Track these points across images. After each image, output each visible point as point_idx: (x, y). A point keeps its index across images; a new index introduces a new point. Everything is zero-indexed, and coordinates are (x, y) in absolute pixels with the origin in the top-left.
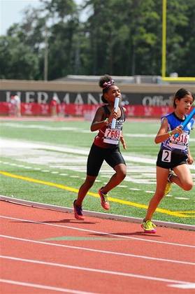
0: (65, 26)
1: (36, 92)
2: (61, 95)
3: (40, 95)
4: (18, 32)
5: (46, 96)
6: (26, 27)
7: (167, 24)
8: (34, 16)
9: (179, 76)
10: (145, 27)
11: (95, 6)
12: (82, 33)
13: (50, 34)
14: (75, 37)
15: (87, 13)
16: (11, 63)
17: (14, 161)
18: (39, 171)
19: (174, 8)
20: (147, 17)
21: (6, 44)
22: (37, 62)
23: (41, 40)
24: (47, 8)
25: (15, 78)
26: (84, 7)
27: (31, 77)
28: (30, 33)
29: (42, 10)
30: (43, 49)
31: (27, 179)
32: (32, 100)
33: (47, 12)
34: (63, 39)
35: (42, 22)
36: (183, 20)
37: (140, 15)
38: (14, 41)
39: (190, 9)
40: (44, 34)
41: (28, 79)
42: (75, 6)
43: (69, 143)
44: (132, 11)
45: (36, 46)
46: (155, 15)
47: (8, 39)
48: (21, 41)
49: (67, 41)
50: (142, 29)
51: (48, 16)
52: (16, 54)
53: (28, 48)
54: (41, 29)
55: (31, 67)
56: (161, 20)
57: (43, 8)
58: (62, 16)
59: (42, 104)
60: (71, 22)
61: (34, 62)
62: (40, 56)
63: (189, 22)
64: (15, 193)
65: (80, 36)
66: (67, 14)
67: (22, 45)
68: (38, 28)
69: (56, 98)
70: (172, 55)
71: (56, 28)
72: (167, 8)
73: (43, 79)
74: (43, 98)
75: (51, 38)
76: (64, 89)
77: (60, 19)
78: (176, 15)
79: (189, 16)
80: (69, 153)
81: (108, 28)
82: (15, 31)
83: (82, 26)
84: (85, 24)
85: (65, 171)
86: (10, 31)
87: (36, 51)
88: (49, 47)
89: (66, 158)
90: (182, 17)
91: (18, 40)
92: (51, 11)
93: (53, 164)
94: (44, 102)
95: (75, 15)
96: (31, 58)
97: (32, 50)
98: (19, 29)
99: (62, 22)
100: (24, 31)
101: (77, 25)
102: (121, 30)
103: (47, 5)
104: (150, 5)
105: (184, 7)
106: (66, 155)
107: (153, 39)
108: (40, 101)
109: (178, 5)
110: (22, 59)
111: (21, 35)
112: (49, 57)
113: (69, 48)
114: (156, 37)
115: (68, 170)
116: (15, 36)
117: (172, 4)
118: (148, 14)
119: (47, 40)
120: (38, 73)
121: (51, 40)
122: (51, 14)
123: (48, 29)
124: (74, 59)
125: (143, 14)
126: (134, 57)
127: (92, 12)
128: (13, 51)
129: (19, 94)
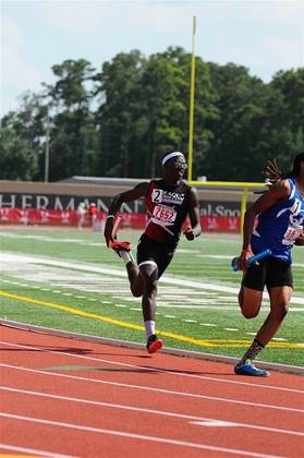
0: (70, 116)
1: (34, 196)
2: (65, 199)
3: (39, 198)
4: (14, 123)
5: (46, 200)
6: (25, 116)
7: (195, 116)
8: (34, 103)
9: (208, 180)
10: (168, 119)
11: (107, 94)
12: (92, 125)
13: (53, 125)
14: (83, 130)
15: (99, 101)
17: (7, 278)
18: (38, 290)
19: (204, 98)
20: (170, 108)
22: (36, 158)
23: (42, 133)
24: (50, 94)
25: (8, 178)
26: (95, 94)
27: (28, 176)
28: (28, 125)
29: (44, 97)
30: (45, 144)
31: (23, 298)
32: (29, 205)
33: (50, 99)
34: (68, 132)
35: (44, 111)
36: (215, 112)
37: (162, 106)
38: (8, 133)
39: (223, 99)
40: (46, 125)
41: (24, 179)
42: (85, 92)
43: (73, 258)
44: (153, 99)
45: (36, 140)
46: (180, 105)
47: (2, 130)
48: (18, 134)
49: (73, 134)
50: (164, 122)
51: (51, 104)
52: (11, 148)
53: (26, 142)
54: (43, 120)
55: (28, 165)
56: (188, 112)
57: (46, 94)
58: (68, 104)
59: (41, 209)
60: (79, 112)
61: (32, 158)
62: (41, 152)
63: (221, 115)
64: (10, 315)
65: (90, 128)
66: (74, 102)
67: (18, 139)
68: (38, 117)
69: (58, 202)
70: (200, 154)
71: (60, 119)
72: (195, 97)
73: (43, 180)
74: (42, 202)
75: (54, 130)
76: (69, 193)
77: (65, 108)
78: (205, 106)
79: (221, 108)
80: (73, 269)
81: (123, 120)
82: (12, 121)
83: (92, 117)
84: (94, 114)
85: (69, 290)
86: (5, 121)
87: (36, 145)
88: (50, 142)
89: (70, 274)
90: (212, 108)
91: (14, 131)
92: (55, 98)
93: (55, 281)
94: (44, 207)
95: (83, 104)
96: (29, 154)
97: (31, 145)
98: (17, 119)
99: (67, 112)
100: (22, 121)
101: (86, 115)
102: (139, 123)
103: (50, 91)
104: (174, 93)
105: (216, 97)
106: (70, 271)
107: (177, 134)
108: (39, 206)
109: (208, 95)
110: (17, 154)
111: (17, 126)
112: (50, 153)
114: (180, 132)
115: (73, 289)
116: (11, 126)
117: (201, 93)
118: (170, 103)
119: (48, 133)
120: (37, 172)
121: (54, 133)
122: (55, 102)
123: (51, 119)
124: (81, 156)
125: (165, 103)
126: (154, 155)
127: (104, 100)
128: (8, 145)
129: (13, 197)
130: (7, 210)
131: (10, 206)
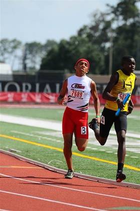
0: (127, 28)
1: (102, 85)
4: (87, 33)
6: (95, 28)
8: (101, 19)
13: (114, 35)
14: (136, 37)
18: (104, 152)
21: (77, 43)
22: (103, 58)
23: (107, 40)
24: (113, 12)
27: (97, 71)
28: (97, 34)
29: (108, 14)
30: (109, 48)
31: (93, 158)
33: (113, 16)
34: (126, 39)
35: (108, 24)
38: (83, 41)
42: (137, 10)
45: (103, 45)
47: (79, 39)
48: (90, 41)
49: (129, 41)
51: (113, 20)
53: (96, 47)
54: (108, 30)
55: (98, 63)
57: (109, 12)
58: (125, 19)
60: (133, 25)
61: (100, 59)
62: (106, 54)
66: (130, 17)
67: (90, 44)
68: (105, 29)
71: (120, 30)
73: (108, 74)
75: (116, 38)
77: (123, 22)
80: (129, 137)
82: (84, 31)
86: (81, 32)
87: (103, 49)
88: (113, 46)
89: (128, 141)
91: (87, 39)
92: (116, 15)
95: (136, 19)
96: (98, 55)
97: (99, 49)
98: (88, 31)
99: (125, 25)
100: (92, 32)
103: (113, 10)
111: (90, 36)
112: (113, 55)
113: (131, 47)
115: (129, 152)
116: (84, 36)
119: (111, 40)
120: (103, 68)
121: (115, 40)
122: (116, 18)
123: (113, 31)
128: (83, 49)
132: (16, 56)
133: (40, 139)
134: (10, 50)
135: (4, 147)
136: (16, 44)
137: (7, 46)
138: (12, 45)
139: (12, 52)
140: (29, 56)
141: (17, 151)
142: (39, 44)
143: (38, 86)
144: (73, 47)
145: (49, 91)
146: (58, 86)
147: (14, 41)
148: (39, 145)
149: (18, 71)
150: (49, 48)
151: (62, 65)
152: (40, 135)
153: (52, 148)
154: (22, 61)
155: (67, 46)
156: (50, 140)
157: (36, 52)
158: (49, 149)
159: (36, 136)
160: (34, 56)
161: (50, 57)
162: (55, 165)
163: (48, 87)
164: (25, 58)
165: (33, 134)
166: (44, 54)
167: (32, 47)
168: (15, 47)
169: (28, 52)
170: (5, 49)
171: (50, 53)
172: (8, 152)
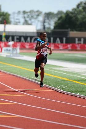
16: (78, 23)
17: (81, 75)
21: (76, 12)
25: (81, 30)
38: (80, 11)
47: (78, 10)
48: (84, 11)
64: (81, 92)
67: (84, 13)
82: (81, 5)
86: (78, 6)
91: (82, 10)
98: (83, 5)
110: (84, 20)
116: (81, 8)
128: (80, 17)
129: (82, 40)
130: (80, 45)
131: (80, 43)
132: (39, 21)
133: (53, 72)
134: (35, 17)
135: (31, 77)
136: (39, 13)
137: (33, 14)
138: (36, 14)
139: (36, 18)
140: (47, 21)
141: (39, 80)
142: (53, 13)
143: (52, 39)
144: (74, 15)
145: (59, 42)
146: (64, 39)
147: (38, 11)
148: (53, 76)
149: (40, 30)
150: (59, 16)
151: (67, 26)
152: (53, 70)
153: (60, 78)
154: (42, 24)
155: (70, 15)
156: (59, 73)
157: (51, 18)
158: (59, 79)
159: (51, 70)
160: (50, 21)
161: (60, 21)
162: (62, 89)
163: (58, 39)
164: (44, 22)
165: (49, 69)
166: (56, 19)
167: (49, 15)
168: (38, 15)
169: (46, 18)
170: (32, 17)
171: (60, 19)
172: (33, 80)
